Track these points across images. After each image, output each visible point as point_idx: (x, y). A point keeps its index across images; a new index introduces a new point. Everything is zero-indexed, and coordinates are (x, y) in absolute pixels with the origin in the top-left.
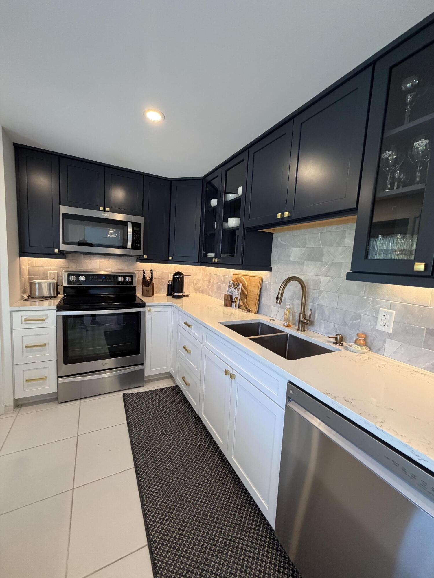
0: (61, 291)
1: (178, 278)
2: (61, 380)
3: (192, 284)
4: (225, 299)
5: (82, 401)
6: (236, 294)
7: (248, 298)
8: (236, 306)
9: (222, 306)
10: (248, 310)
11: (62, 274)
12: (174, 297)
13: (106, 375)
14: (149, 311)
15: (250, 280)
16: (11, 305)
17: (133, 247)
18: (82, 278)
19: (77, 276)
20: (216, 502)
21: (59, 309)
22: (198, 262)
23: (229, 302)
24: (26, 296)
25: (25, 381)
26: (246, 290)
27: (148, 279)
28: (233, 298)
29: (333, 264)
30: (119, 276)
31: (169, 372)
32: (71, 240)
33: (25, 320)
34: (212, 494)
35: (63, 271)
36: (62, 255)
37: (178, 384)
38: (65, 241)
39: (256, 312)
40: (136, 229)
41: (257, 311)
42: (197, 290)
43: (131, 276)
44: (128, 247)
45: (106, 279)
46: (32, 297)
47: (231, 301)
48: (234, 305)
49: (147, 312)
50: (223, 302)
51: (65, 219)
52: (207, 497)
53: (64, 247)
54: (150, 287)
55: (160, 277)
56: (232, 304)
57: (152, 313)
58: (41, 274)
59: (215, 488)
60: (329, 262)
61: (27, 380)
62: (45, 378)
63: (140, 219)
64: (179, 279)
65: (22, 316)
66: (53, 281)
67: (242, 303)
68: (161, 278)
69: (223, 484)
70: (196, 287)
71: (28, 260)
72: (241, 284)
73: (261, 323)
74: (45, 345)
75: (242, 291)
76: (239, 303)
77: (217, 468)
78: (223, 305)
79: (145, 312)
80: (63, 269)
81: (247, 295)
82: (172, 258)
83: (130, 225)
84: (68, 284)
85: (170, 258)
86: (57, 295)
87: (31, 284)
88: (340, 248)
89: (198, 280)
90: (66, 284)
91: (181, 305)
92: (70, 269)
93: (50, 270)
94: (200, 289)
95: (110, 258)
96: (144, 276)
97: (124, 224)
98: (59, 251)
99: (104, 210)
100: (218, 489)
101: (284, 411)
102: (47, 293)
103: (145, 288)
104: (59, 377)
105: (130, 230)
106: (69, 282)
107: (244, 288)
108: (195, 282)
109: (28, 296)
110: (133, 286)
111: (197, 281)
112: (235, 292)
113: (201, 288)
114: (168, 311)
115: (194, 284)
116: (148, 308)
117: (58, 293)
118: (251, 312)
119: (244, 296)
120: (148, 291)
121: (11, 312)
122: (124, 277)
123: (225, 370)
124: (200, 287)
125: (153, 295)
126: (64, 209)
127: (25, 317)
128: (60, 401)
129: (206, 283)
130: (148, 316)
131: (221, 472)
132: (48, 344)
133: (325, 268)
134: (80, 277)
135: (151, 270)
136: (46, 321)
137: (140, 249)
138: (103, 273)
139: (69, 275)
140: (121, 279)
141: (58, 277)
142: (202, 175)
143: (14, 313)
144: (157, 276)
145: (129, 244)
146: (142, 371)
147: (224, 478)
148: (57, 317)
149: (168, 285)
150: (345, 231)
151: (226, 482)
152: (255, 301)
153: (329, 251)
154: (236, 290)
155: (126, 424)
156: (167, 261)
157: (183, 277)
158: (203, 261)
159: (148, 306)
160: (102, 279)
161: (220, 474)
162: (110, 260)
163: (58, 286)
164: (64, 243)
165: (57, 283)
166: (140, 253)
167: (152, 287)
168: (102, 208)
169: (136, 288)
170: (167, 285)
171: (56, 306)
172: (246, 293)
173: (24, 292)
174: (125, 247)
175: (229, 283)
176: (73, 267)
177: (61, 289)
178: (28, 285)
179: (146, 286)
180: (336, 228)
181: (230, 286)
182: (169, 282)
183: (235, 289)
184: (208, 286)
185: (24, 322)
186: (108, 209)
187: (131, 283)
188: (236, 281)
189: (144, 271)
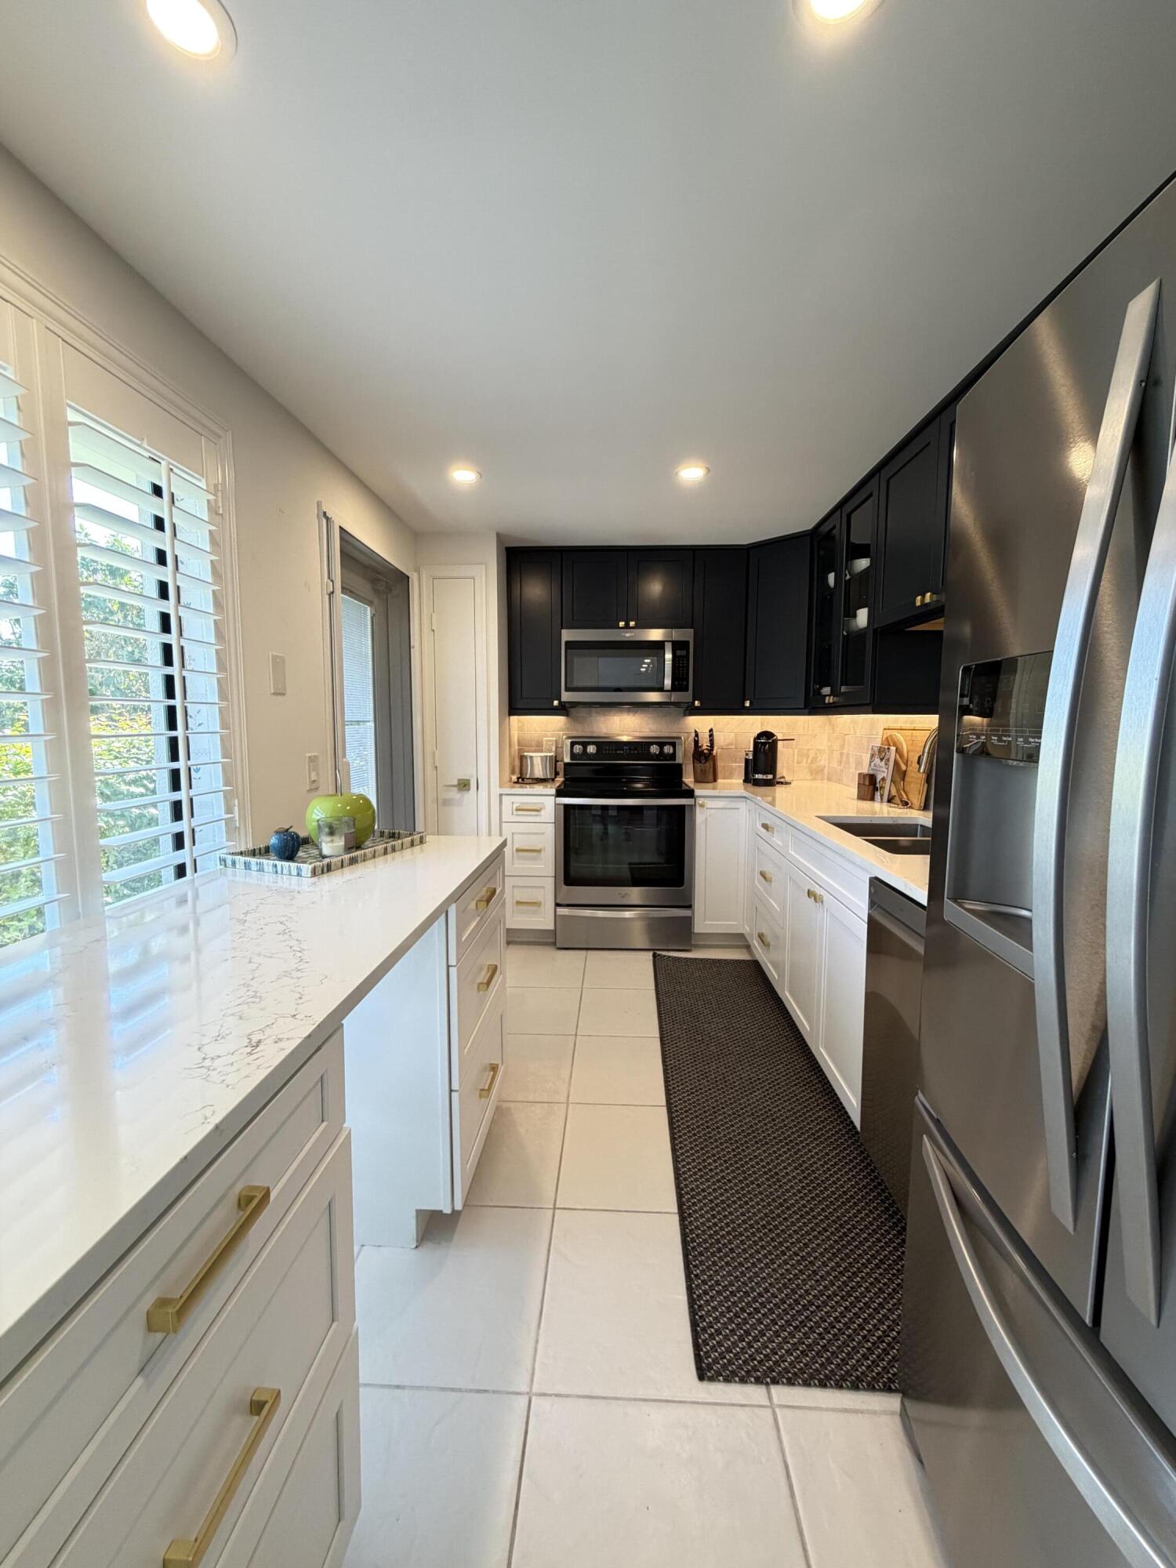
0: (562, 773)
1: (764, 744)
2: (562, 911)
3: (805, 760)
4: (859, 784)
5: (590, 952)
6: (884, 773)
7: (906, 779)
8: (882, 796)
9: (854, 799)
10: (905, 804)
11: (563, 742)
12: (757, 783)
13: (628, 914)
14: (702, 806)
15: (914, 738)
16: (501, 787)
17: (675, 688)
18: (591, 749)
19: (585, 745)
21: (560, 793)
22: (805, 708)
23: (868, 790)
24: (514, 778)
25: (515, 901)
26: (902, 760)
27: (704, 747)
28: (878, 780)
30: (653, 743)
31: (742, 935)
32: (576, 684)
33: (517, 810)
35: (564, 737)
36: (564, 709)
37: (758, 958)
38: (568, 685)
39: (920, 806)
40: (679, 653)
41: (922, 805)
42: (816, 773)
43: (674, 745)
44: (665, 688)
45: (630, 749)
46: (522, 780)
47: (871, 787)
48: (878, 795)
49: (698, 807)
50: (856, 790)
51: (569, 651)
53: (566, 696)
54: (709, 764)
55: (732, 745)
56: (874, 794)
57: (708, 811)
58: (534, 743)
61: (518, 903)
62: (537, 904)
63: (686, 634)
64: (765, 746)
65: (513, 803)
66: (551, 754)
67: (895, 791)
68: (733, 747)
70: (814, 766)
71: (519, 721)
72: (893, 749)
73: (921, 826)
74: (539, 851)
75: (896, 763)
76: (890, 790)
78: (856, 797)
79: (692, 807)
80: (563, 735)
81: (905, 772)
82: (751, 703)
83: (668, 647)
84: (571, 759)
85: (747, 704)
86: (556, 777)
87: (522, 758)
89: (818, 750)
90: (567, 760)
91: (770, 799)
92: (575, 734)
93: (546, 737)
94: (822, 770)
95: (636, 712)
96: (696, 742)
97: (659, 646)
98: (560, 703)
99: (627, 626)
101: (866, 925)
102: (541, 772)
103: (698, 765)
104: (557, 905)
105: (668, 656)
106: (573, 756)
107: (900, 757)
108: (812, 754)
109: (518, 778)
110: (676, 762)
111: (816, 754)
112: (882, 767)
113: (827, 768)
114: (738, 809)
115: (809, 761)
116: (700, 801)
117: (557, 774)
118: (911, 807)
119: (900, 774)
120: (704, 772)
121: (501, 795)
122: (661, 745)
123: (809, 890)
124: (825, 767)
125: (715, 780)
126: (567, 635)
127: (517, 805)
128: (558, 945)
129: (836, 755)
130: (700, 816)
132: (544, 850)
134: (589, 747)
135: (711, 730)
136: (542, 812)
137: (686, 690)
138: (625, 739)
139: (573, 744)
140: (654, 749)
141: (557, 748)
142: (809, 525)
143: (504, 797)
144: (726, 743)
145: (668, 682)
146: (688, 922)
148: (556, 805)
149: (747, 761)
152: (919, 781)
154: (883, 762)
155: (654, 992)
156: (740, 711)
157: (775, 742)
158: (813, 706)
159: (699, 797)
160: (623, 750)
162: (636, 715)
163: (556, 761)
164: (567, 689)
165: (556, 756)
166: (685, 697)
167: (712, 765)
168: (623, 623)
169: (684, 767)
170: (744, 762)
171: (554, 790)
172: (904, 767)
173: (513, 772)
174: (661, 689)
175: (872, 749)
176: (580, 731)
177: (560, 765)
178: (517, 763)
179: (700, 762)
181: (872, 756)
182: (747, 755)
183: (882, 759)
184: (840, 762)
185: (515, 812)
186: (632, 624)
187: (673, 756)
188: (886, 743)
189: (696, 732)
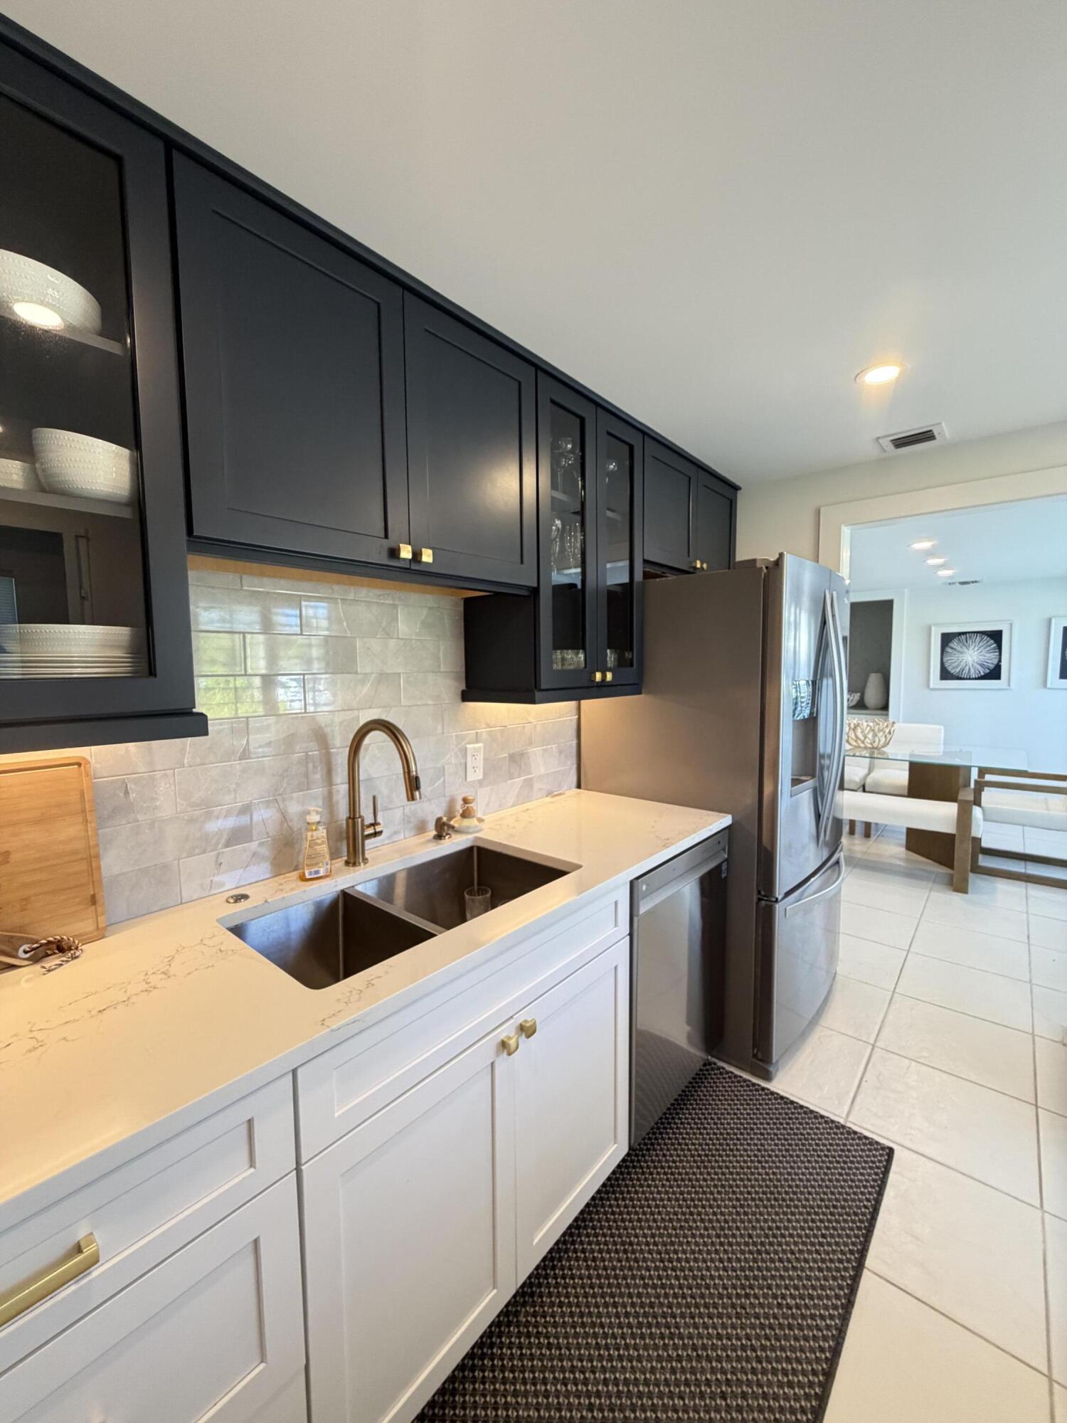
20: (611, 1326)
29: (383, 677)
34: (598, 1347)
52: (610, 1359)
59: (579, 1347)
60: (372, 673)
69: (556, 1327)
77: (512, 1371)
88: (392, 643)
100: (576, 1335)
131: (521, 1348)
133: (365, 690)
147: (538, 1332)
150: (395, 606)
151: (546, 1322)
153: (369, 649)
161: (530, 1349)
180: (379, 596)
